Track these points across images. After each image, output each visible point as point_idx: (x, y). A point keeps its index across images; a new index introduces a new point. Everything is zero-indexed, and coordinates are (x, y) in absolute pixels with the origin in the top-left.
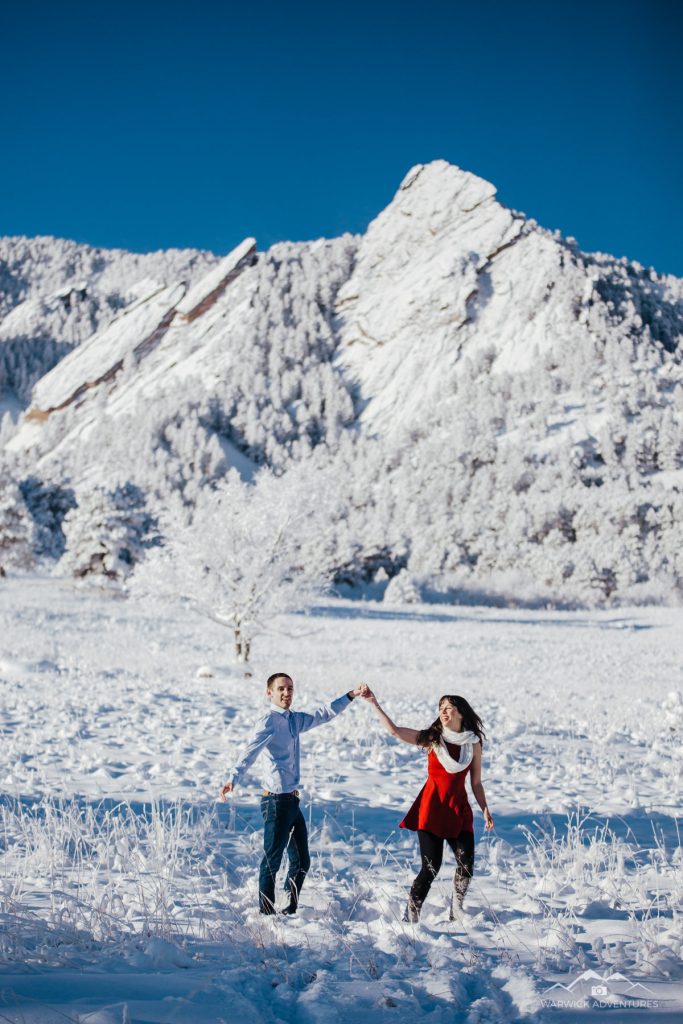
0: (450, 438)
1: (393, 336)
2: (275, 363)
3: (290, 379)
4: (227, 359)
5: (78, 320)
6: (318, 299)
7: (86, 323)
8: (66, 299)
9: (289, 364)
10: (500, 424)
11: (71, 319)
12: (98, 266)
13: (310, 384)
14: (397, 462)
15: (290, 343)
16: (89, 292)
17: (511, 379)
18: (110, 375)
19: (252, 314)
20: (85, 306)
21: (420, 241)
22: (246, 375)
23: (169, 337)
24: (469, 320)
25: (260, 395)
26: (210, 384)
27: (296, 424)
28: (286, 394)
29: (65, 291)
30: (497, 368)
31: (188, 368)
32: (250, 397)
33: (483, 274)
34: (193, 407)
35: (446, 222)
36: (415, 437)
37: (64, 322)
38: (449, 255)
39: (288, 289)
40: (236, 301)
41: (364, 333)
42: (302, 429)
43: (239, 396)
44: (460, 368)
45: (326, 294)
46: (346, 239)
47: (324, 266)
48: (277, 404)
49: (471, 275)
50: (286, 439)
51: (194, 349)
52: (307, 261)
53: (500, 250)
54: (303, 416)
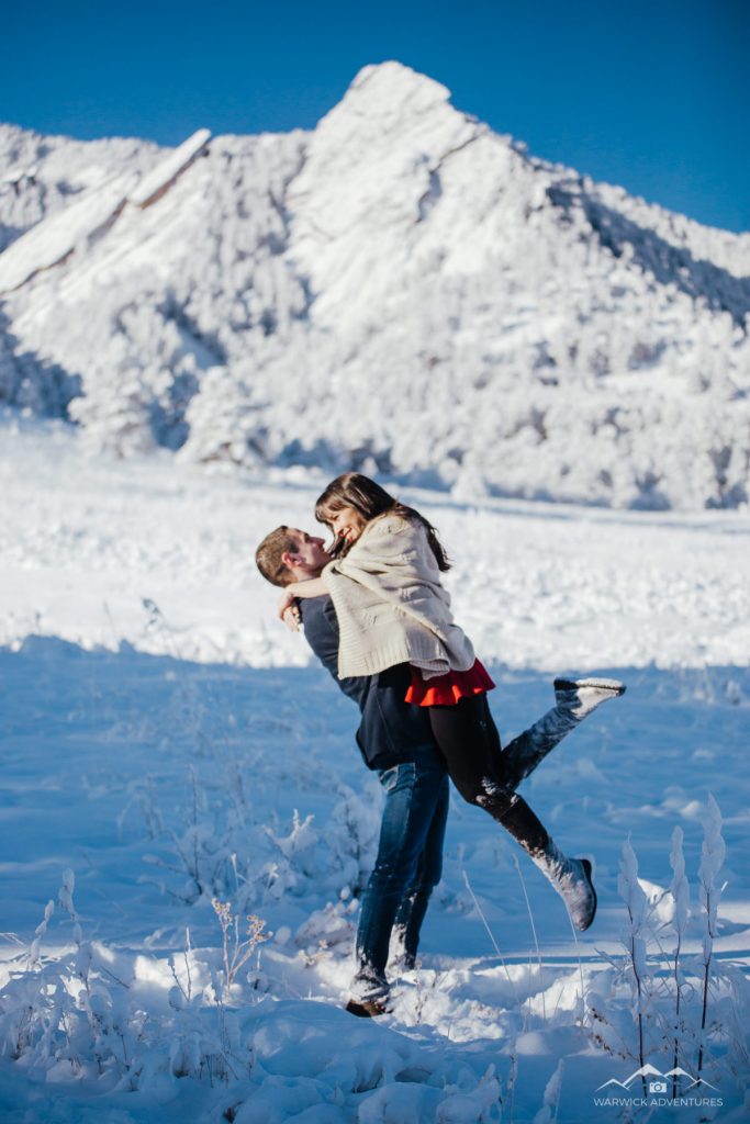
0: (406, 334)
1: (345, 232)
2: (228, 254)
3: (243, 269)
4: (180, 249)
5: (27, 204)
6: (270, 193)
7: (34, 208)
8: (15, 184)
9: (241, 256)
10: (455, 324)
11: (20, 202)
12: (42, 153)
13: (263, 278)
14: (353, 356)
15: (243, 234)
16: (38, 178)
17: (465, 279)
18: (63, 260)
19: (205, 205)
20: (34, 192)
21: (371, 141)
22: (199, 265)
23: (121, 224)
24: (420, 220)
25: (213, 286)
26: (164, 272)
27: (249, 315)
28: (240, 283)
29: (14, 175)
30: (449, 268)
31: (142, 256)
32: (203, 286)
33: (434, 177)
34: (149, 294)
35: (399, 123)
36: (371, 331)
37: (13, 207)
38: (401, 157)
39: (239, 182)
40: (188, 193)
41: (316, 228)
42: (255, 319)
43: (193, 286)
44: (411, 266)
45: (277, 189)
46: (297, 136)
47: (276, 161)
48: (230, 293)
49: (423, 176)
50: (241, 328)
51: (148, 237)
52: (260, 156)
53: (452, 152)
54: (257, 306)
